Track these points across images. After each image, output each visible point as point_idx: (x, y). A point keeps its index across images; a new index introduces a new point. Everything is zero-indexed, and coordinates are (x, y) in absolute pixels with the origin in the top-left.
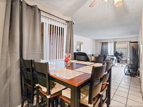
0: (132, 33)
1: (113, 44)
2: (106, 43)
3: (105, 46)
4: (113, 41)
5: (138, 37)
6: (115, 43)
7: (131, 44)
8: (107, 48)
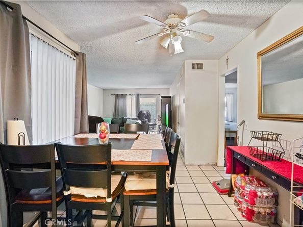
0: (165, 83)
1: (134, 98)
2: (124, 96)
3: (120, 102)
4: (135, 93)
5: (169, 88)
6: (138, 96)
7: (163, 99)
8: (125, 105)
